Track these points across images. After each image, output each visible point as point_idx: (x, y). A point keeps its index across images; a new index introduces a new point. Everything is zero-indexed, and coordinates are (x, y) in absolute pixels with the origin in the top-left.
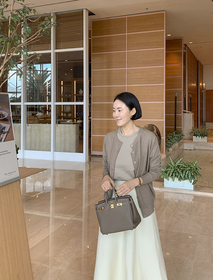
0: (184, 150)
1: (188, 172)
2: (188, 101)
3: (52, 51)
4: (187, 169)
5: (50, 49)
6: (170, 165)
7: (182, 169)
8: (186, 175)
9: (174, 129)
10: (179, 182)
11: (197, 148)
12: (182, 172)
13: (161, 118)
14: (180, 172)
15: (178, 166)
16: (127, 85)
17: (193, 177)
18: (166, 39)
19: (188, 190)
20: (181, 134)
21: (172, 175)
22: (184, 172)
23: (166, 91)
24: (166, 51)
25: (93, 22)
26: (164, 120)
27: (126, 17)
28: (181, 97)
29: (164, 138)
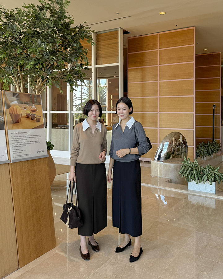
0: (222, 162)
3: (93, 67)
5: (91, 64)
13: (191, 128)
16: (159, 96)
25: (129, 40)
26: (194, 130)
27: (159, 34)
28: (220, 109)
29: (194, 147)
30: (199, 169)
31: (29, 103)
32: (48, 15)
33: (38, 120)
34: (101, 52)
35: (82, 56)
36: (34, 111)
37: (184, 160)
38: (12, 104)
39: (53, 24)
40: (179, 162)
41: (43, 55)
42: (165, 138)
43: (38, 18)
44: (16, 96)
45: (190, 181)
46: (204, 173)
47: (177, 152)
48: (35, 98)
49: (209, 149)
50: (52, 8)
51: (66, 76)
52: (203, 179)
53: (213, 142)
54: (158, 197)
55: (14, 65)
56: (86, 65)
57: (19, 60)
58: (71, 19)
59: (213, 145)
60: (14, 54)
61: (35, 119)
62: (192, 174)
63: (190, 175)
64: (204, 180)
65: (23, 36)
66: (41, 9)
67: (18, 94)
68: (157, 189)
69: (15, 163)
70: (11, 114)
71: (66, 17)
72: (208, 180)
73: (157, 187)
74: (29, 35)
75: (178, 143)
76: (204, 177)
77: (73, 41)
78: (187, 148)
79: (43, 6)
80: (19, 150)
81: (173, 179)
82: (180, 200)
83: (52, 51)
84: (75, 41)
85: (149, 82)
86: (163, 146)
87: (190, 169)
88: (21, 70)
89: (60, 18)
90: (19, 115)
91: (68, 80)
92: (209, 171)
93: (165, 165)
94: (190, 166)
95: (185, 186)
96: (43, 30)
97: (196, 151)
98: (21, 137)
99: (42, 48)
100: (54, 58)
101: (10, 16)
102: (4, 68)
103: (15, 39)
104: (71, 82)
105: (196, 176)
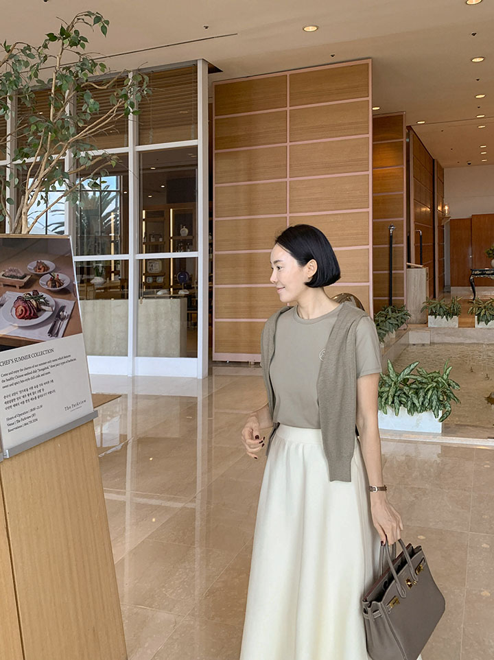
0: (409, 345)
1: (430, 392)
2: (416, 242)
3: (131, 149)
4: (430, 386)
5: (125, 144)
6: (386, 378)
7: (414, 386)
8: (427, 400)
9: (387, 302)
10: (409, 416)
11: (437, 339)
12: (417, 393)
13: (364, 280)
14: (411, 393)
15: (405, 381)
16: (290, 213)
17: (441, 404)
18: (373, 115)
19: (430, 434)
20: (403, 313)
21: (393, 402)
22: (422, 393)
23: (373, 223)
24: (373, 141)
25: (216, 86)
26: (371, 284)
28: (403, 234)
85: (263, 183)
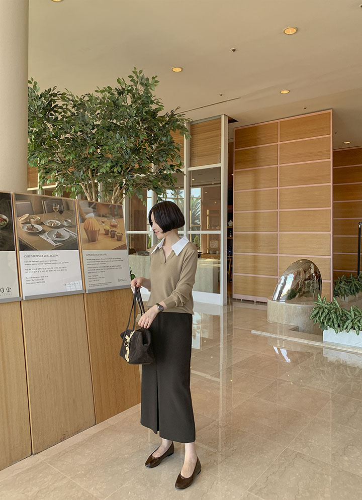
3: (186, 170)
25: (236, 131)
26: (331, 257)
27: (279, 121)
29: (331, 281)
30: (341, 312)
31: (108, 215)
32: (129, 100)
33: (120, 239)
34: (197, 149)
35: (172, 153)
36: (115, 226)
37: (318, 299)
38: (87, 216)
39: (135, 112)
40: (309, 303)
41: (122, 154)
42: (289, 269)
43: (116, 104)
44: (92, 206)
45: (327, 329)
46: (347, 318)
47: (306, 289)
48: (115, 210)
49: (352, 285)
50: (134, 91)
51: (151, 181)
52: (345, 327)
53: (359, 276)
54: (277, 352)
55: (84, 169)
56: (178, 166)
57: (91, 161)
58: (160, 104)
59: (359, 281)
60: (84, 155)
61: (116, 238)
62: (330, 319)
63: (327, 320)
64: (347, 328)
65: (96, 129)
66: (120, 93)
67: (94, 204)
68: (276, 339)
69: (91, 293)
70: (86, 230)
71: (152, 102)
72: (353, 328)
73: (278, 337)
74: (104, 128)
75: (308, 275)
76: (347, 324)
77: (161, 134)
78: (321, 283)
79: (123, 89)
80: (97, 277)
81: (300, 326)
82: (310, 355)
83: (134, 148)
84: (165, 133)
85: (264, 190)
86: (286, 279)
87: (326, 311)
88: (93, 176)
89: (145, 104)
90: (96, 231)
91: (154, 187)
92: (355, 315)
93: (289, 306)
94: (326, 308)
95: (318, 336)
96: (122, 121)
97: (334, 287)
98: (97, 261)
99: (122, 144)
100: (137, 157)
101: (79, 105)
102: (72, 173)
103: (86, 134)
104: (158, 189)
105: (335, 322)
